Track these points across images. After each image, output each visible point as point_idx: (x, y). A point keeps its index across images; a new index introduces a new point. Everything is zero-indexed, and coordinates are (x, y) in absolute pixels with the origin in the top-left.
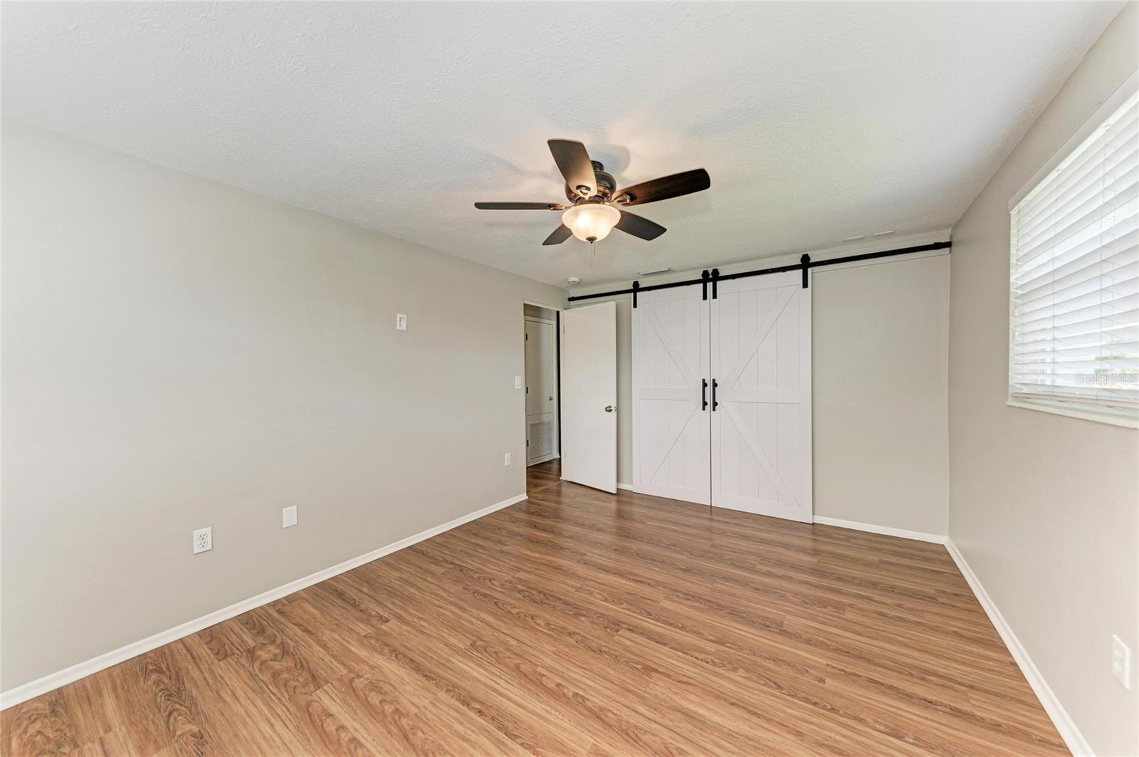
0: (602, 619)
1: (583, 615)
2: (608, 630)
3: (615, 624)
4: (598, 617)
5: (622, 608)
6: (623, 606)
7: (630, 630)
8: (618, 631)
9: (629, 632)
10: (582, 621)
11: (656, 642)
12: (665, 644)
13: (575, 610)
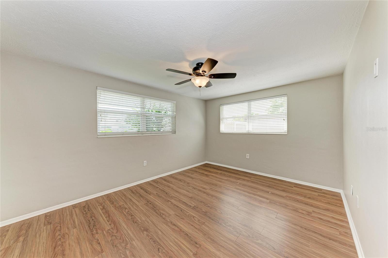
0: (198, 210)
1: (204, 212)
2: (197, 207)
3: (195, 208)
4: (199, 211)
5: (189, 213)
6: (188, 214)
7: (190, 206)
8: (194, 206)
9: (191, 206)
10: (205, 210)
11: (185, 202)
12: (184, 202)
13: (206, 214)
